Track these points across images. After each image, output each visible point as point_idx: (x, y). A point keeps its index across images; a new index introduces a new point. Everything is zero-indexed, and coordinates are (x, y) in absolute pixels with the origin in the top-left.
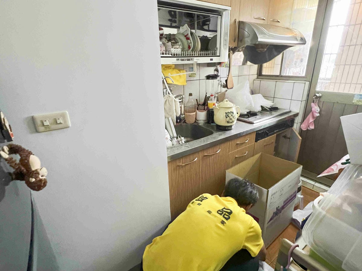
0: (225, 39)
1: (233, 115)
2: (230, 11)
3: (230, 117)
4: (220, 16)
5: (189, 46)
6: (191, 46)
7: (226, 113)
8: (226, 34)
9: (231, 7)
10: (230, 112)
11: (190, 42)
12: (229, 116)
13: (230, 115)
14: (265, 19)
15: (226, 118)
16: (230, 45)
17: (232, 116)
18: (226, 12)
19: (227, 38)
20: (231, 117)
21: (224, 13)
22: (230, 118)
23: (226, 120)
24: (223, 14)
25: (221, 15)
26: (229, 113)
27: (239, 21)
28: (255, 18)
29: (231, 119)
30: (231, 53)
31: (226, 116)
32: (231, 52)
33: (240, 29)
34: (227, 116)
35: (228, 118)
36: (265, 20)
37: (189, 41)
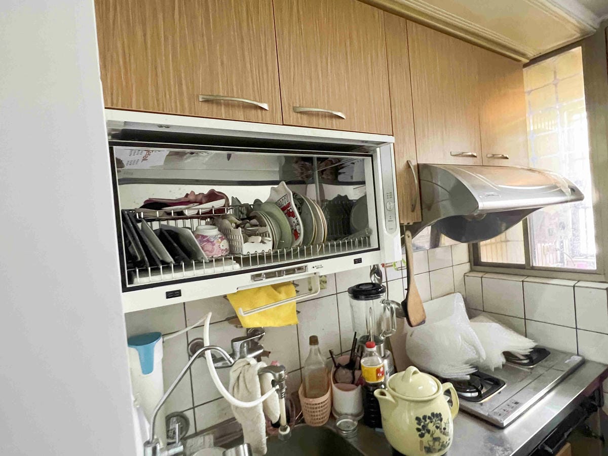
0: (388, 208)
1: (443, 426)
2: (392, 145)
3: (432, 435)
4: (371, 158)
5: (296, 230)
6: (299, 232)
7: (418, 419)
8: (388, 196)
9: (393, 136)
10: (430, 415)
11: (296, 221)
12: (429, 431)
13: (431, 427)
14: (475, 154)
15: (422, 436)
16: (403, 219)
17: (437, 427)
18: (383, 147)
19: (392, 204)
20: (438, 434)
21: (378, 149)
22: (435, 436)
23: (421, 442)
24: (375, 151)
25: (371, 156)
26: (428, 421)
27: (418, 165)
28: (453, 156)
29: (436, 439)
30: (406, 237)
31: (418, 430)
32: (408, 233)
33: (421, 181)
34: (423, 430)
35: (427, 436)
36: (476, 157)
37: (294, 219)
